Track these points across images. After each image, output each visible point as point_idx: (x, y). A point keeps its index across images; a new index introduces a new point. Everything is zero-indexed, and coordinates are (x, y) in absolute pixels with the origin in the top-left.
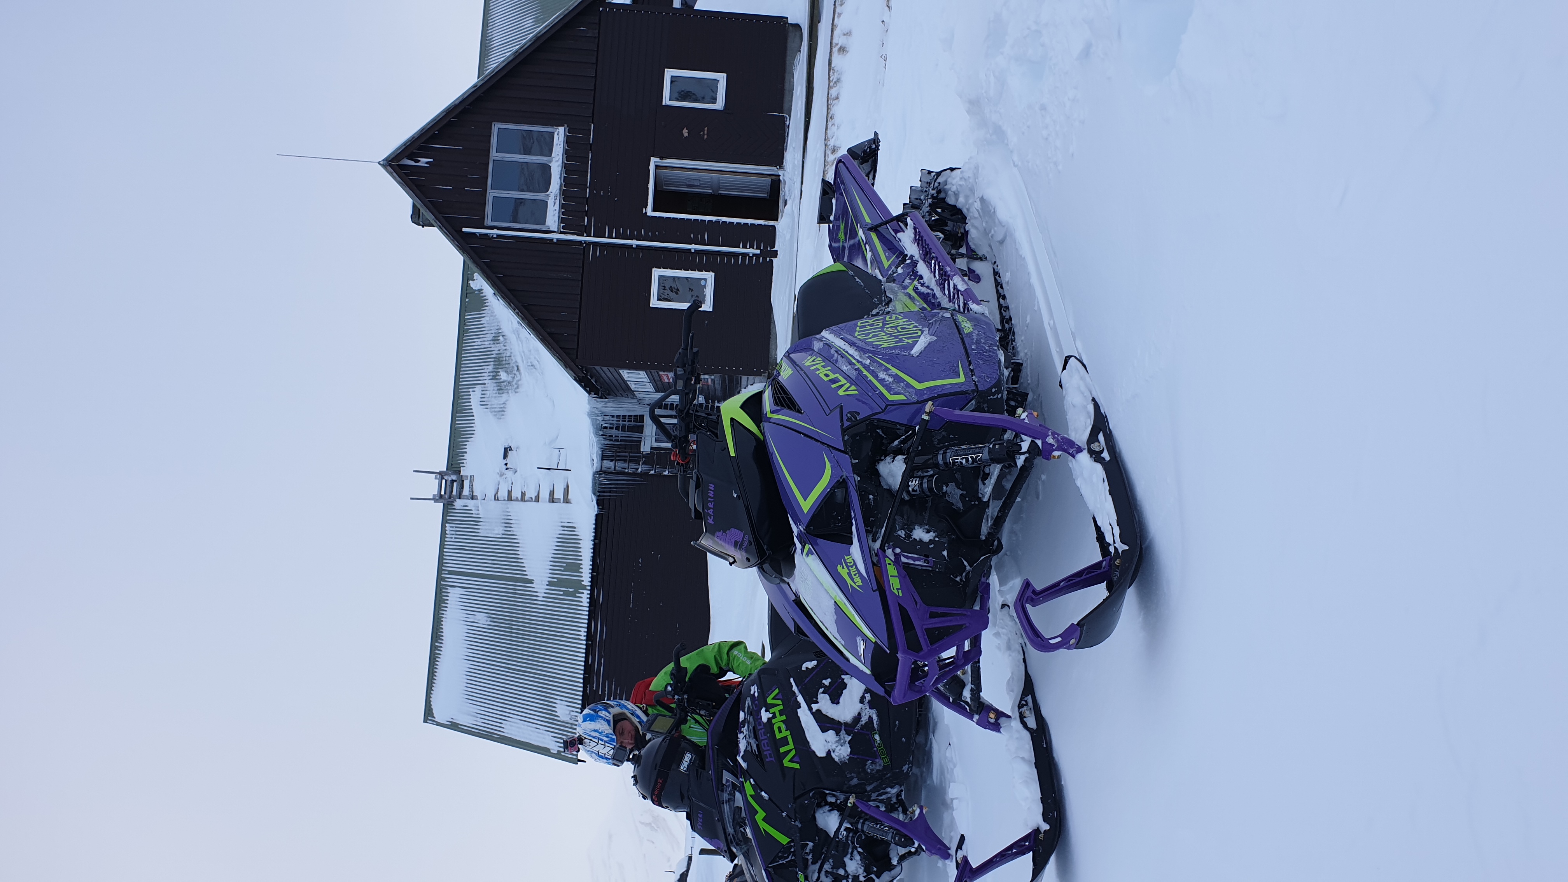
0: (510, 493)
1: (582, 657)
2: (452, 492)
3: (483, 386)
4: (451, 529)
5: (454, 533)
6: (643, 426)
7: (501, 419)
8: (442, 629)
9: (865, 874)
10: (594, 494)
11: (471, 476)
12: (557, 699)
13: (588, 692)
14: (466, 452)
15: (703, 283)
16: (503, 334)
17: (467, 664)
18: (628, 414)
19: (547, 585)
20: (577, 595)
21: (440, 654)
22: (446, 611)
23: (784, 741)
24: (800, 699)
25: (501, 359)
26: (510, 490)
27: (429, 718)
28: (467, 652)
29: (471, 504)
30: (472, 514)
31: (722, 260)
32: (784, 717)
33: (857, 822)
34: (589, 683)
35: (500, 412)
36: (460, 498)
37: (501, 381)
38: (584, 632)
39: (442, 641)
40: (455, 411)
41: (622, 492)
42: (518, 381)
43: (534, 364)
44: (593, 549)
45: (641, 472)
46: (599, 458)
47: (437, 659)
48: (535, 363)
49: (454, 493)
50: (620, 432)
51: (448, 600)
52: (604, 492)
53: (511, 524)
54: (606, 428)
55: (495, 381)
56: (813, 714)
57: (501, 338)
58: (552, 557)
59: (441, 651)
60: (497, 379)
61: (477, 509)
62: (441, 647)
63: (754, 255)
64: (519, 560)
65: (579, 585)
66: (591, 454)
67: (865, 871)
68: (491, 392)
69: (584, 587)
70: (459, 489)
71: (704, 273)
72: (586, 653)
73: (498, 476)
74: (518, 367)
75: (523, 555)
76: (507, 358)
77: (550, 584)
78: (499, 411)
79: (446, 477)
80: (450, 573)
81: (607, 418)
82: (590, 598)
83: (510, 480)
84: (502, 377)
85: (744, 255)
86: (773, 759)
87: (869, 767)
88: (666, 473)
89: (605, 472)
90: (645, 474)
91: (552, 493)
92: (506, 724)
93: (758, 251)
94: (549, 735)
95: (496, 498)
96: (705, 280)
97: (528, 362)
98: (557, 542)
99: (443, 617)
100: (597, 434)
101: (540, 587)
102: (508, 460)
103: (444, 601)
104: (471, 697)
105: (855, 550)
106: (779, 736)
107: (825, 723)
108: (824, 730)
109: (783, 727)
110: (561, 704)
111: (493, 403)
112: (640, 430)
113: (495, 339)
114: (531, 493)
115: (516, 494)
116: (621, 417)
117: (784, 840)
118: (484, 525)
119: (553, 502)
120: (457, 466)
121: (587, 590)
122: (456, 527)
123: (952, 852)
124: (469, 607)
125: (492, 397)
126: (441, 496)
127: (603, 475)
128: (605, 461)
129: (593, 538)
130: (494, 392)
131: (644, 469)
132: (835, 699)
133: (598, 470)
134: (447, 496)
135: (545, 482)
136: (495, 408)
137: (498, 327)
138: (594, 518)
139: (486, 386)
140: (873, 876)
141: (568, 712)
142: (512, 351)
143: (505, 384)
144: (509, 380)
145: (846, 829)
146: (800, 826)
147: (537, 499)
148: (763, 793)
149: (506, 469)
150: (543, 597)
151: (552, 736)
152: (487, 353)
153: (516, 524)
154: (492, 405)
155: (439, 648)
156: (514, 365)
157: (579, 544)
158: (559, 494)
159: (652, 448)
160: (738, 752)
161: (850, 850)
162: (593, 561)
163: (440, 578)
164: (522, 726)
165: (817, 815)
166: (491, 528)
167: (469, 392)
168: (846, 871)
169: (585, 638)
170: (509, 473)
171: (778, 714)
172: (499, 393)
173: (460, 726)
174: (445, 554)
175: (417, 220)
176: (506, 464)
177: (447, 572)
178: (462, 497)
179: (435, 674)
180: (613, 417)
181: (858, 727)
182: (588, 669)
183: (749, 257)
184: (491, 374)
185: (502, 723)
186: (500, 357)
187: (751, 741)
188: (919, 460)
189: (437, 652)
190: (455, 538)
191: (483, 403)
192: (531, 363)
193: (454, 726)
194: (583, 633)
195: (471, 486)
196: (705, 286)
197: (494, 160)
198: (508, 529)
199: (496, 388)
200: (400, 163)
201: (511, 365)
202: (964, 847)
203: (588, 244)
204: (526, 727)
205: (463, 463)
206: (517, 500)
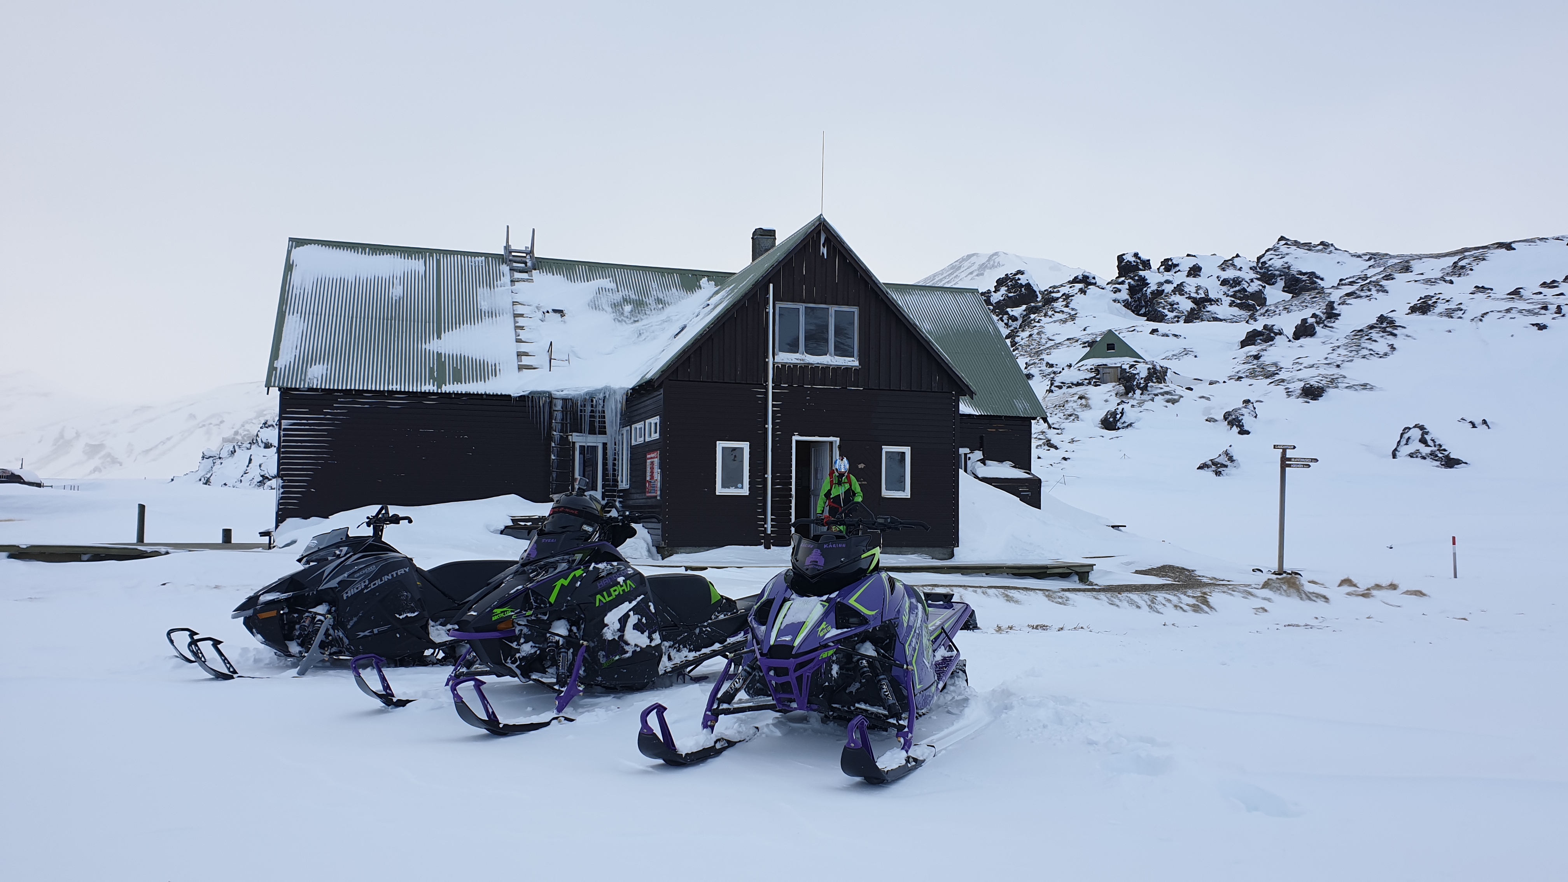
0: (522, 315)
1: (372, 388)
2: (515, 262)
3: (616, 290)
4: (480, 262)
5: (477, 264)
6: (596, 434)
7: (589, 306)
8: (383, 254)
9: (521, 657)
10: (530, 393)
11: (532, 280)
12: (328, 365)
13: (336, 394)
14: (553, 274)
15: (740, 485)
16: (665, 308)
17: (351, 279)
18: (607, 420)
19: (437, 352)
20: (431, 380)
21: (358, 253)
22: (401, 258)
23: (610, 595)
24: (634, 603)
25: (642, 306)
26: (524, 316)
27: (294, 243)
28: (363, 277)
29: (507, 279)
30: (497, 281)
31: (760, 501)
32: (621, 593)
33: (564, 648)
34: (344, 394)
35: (595, 306)
36: (510, 270)
37: (623, 306)
38: (396, 389)
39: (371, 254)
40: (590, 264)
41: (533, 418)
42: (625, 322)
43: (642, 335)
44: (478, 394)
45: (553, 435)
46: (565, 397)
47: (353, 250)
48: (643, 337)
49: (515, 264)
50: (589, 414)
51: (412, 259)
52: (532, 401)
53: (492, 317)
54: (592, 401)
55: (622, 301)
56: (628, 612)
57: (661, 306)
58: (464, 356)
59: (362, 254)
60: (624, 303)
61: (502, 285)
62: (365, 254)
63: (766, 528)
64: (458, 325)
65: (441, 382)
66: (568, 389)
67: (523, 657)
68: (612, 297)
69: (439, 387)
70: (519, 268)
71: (748, 486)
72: (376, 391)
73: (537, 305)
74: (638, 321)
75: (464, 329)
76: (643, 312)
77: (439, 355)
78: (595, 304)
79: (528, 257)
80: (438, 261)
81: (601, 402)
82: (429, 393)
83: (534, 316)
84: (626, 307)
85: (765, 520)
86: (599, 588)
87: (601, 654)
88: (553, 457)
89: (551, 402)
90: (550, 438)
91: (526, 354)
92: (297, 317)
93: (769, 532)
94: (291, 358)
95: (514, 303)
96: (742, 488)
97: (643, 330)
98: (480, 360)
99: (394, 255)
100: (587, 393)
101: (435, 346)
102: (552, 314)
103: (410, 256)
104: (320, 283)
105: (834, 632)
106: (612, 590)
107: (623, 620)
108: (620, 620)
109: (617, 593)
110: (323, 369)
111: (602, 299)
112: (592, 432)
113: (659, 301)
114: (523, 335)
115: (521, 322)
116: (603, 414)
117: (552, 599)
118: (487, 291)
119: (518, 355)
120: (540, 267)
121: (438, 390)
122: (482, 266)
123: (561, 715)
124: (407, 279)
125: (607, 298)
126: (511, 252)
127: (548, 400)
128: (561, 402)
129: (487, 393)
130: (612, 300)
131: (556, 436)
132: (636, 627)
133: (553, 396)
134: (511, 257)
135: (537, 350)
136: (598, 301)
137: (670, 303)
138: (507, 393)
139: (617, 293)
140: (518, 663)
141: (316, 376)
142: (651, 316)
143: (621, 310)
144: (625, 313)
145: (558, 642)
146: (562, 609)
147: (519, 341)
148: (579, 583)
149: (543, 312)
150: (425, 349)
151: (290, 362)
152: (646, 292)
153: (493, 322)
154: (600, 298)
155: (363, 252)
156: (638, 317)
157: (481, 381)
158: (525, 361)
159: (574, 443)
160: (597, 564)
161: (537, 645)
162: (465, 394)
163: (432, 251)
164: (296, 333)
165: (562, 620)
166: (485, 298)
167: (609, 278)
168: (522, 644)
169: (390, 389)
170: (540, 315)
171: (623, 588)
172: (611, 304)
173: (289, 273)
174: (456, 256)
175: (758, 233)
176: (548, 312)
177: (438, 258)
178: (512, 272)
179: (338, 249)
180: (603, 407)
181: (623, 644)
182: (360, 393)
183: (764, 525)
184: (628, 298)
185: (297, 313)
186: (644, 305)
187: (605, 571)
188: (878, 664)
189: (360, 250)
190: (472, 266)
191: (600, 290)
192: (643, 333)
193: (289, 267)
194: (395, 387)
195: (524, 280)
196: (736, 487)
197: (828, 308)
198: (487, 315)
199: (615, 302)
200: (822, 231)
201: (639, 316)
202: (566, 722)
203: (766, 388)
204: (297, 336)
205: (543, 272)
206: (515, 322)
